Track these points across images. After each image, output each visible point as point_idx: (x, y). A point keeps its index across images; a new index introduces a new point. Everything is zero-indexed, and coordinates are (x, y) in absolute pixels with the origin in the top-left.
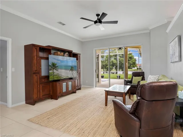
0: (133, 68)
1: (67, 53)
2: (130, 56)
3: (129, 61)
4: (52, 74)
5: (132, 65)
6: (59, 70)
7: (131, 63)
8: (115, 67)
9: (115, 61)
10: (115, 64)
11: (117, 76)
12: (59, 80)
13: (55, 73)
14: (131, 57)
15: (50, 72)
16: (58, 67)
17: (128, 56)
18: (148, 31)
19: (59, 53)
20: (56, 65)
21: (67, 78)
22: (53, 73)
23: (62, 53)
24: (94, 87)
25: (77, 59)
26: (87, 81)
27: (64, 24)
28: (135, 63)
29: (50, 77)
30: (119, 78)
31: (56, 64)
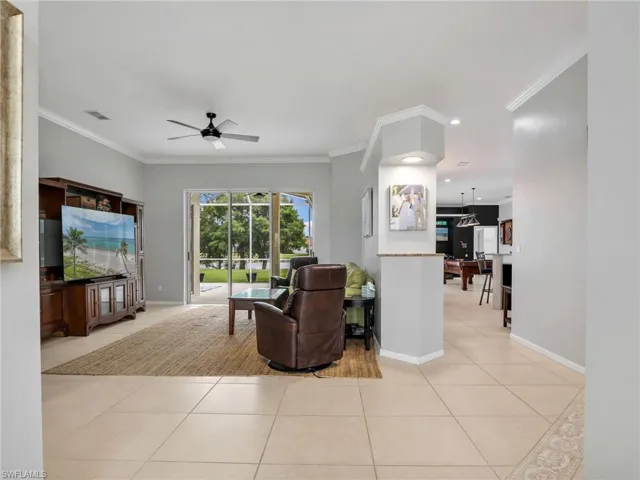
0: (296, 251)
1: (106, 201)
2: (287, 212)
3: (282, 226)
4: (72, 261)
5: (293, 240)
6: (88, 251)
7: (289, 234)
8: (237, 245)
9: (238, 227)
10: (236, 235)
11: (248, 275)
12: (88, 281)
13: (77, 260)
14: (290, 215)
15: (65, 254)
16: (85, 241)
17: (280, 211)
18: (327, 160)
19: (84, 199)
20: (82, 237)
21: (111, 274)
22: (74, 257)
23: (93, 201)
24: (185, 302)
25: (136, 221)
26: (160, 288)
27: (102, 118)
28: (301, 233)
29: (65, 271)
30: (254, 280)
31: (81, 233)
